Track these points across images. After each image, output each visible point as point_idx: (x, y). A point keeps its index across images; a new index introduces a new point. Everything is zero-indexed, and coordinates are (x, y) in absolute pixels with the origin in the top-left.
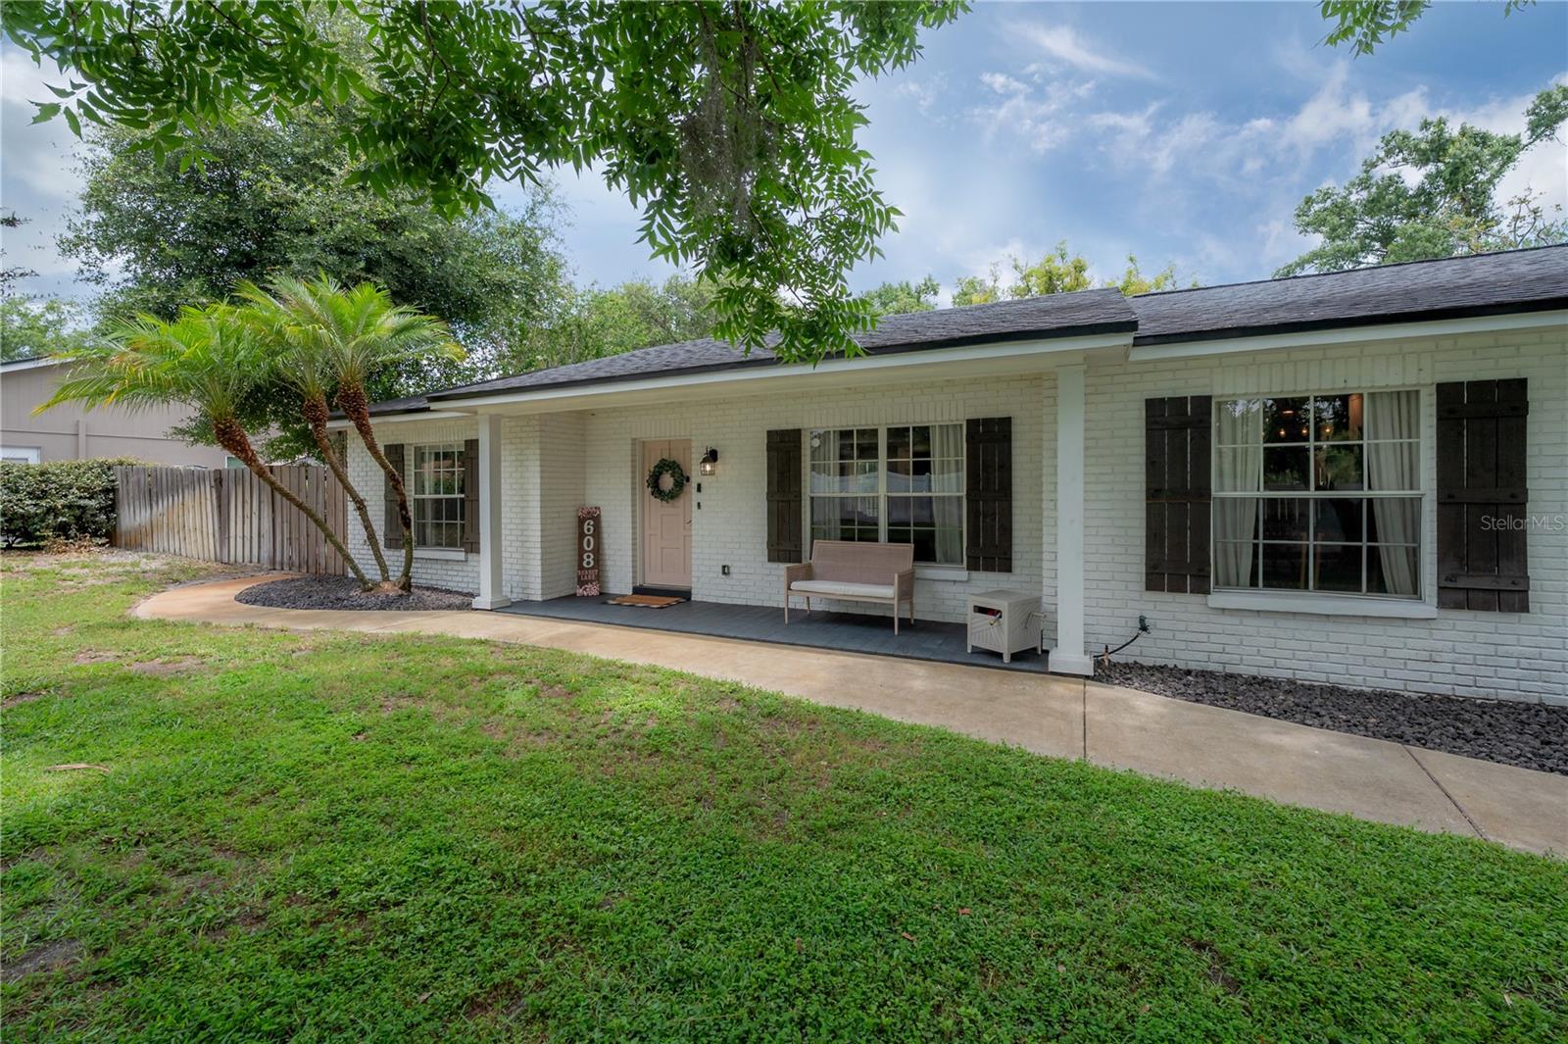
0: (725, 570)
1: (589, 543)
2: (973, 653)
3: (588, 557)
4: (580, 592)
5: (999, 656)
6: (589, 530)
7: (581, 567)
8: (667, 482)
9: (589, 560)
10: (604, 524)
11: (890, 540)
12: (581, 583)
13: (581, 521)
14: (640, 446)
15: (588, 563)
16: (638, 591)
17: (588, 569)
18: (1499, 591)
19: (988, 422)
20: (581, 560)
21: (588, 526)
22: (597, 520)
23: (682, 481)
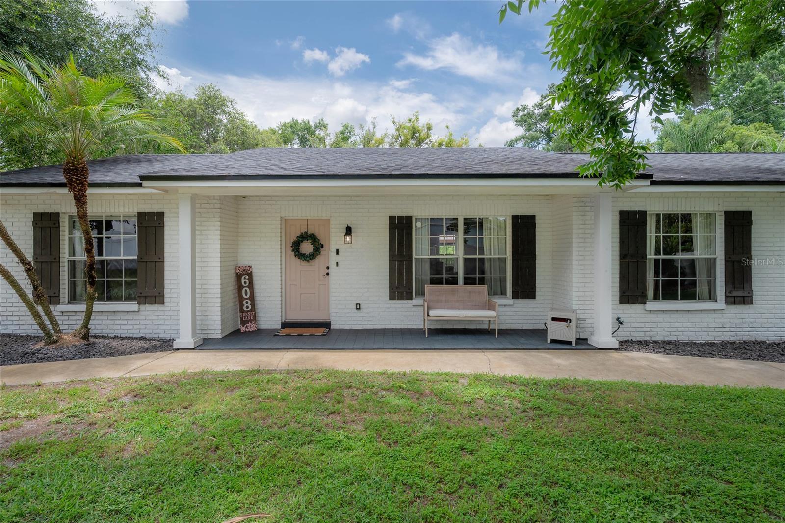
0: (358, 307)
1: (246, 293)
2: (551, 343)
3: (247, 303)
4: (243, 329)
5: (570, 343)
6: (245, 283)
7: (242, 311)
8: (307, 247)
9: (247, 305)
10: (254, 278)
11: (465, 283)
12: (244, 322)
13: (239, 277)
14: (286, 222)
15: (247, 307)
16: (285, 325)
17: (247, 312)
18: (744, 296)
19: (523, 217)
20: (242, 305)
21: (244, 280)
22: (250, 275)
23: (318, 247)
